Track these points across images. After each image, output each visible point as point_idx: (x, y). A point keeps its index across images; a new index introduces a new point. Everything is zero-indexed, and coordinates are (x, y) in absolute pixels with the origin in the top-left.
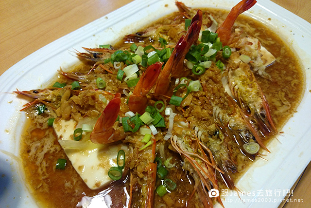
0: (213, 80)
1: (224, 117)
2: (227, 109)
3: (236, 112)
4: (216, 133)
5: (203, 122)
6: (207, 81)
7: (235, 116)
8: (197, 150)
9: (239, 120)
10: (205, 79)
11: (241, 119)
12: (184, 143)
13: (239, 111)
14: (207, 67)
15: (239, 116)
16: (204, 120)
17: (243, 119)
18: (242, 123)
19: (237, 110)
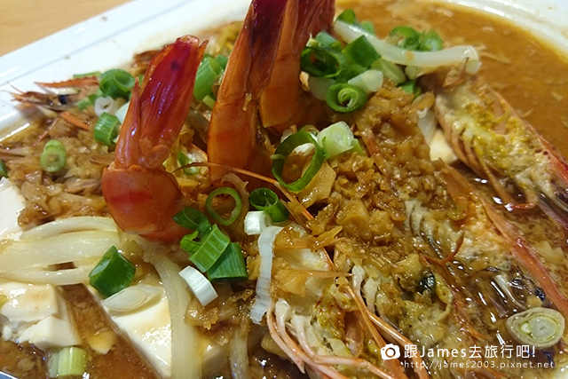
0: (394, 126)
1: (441, 231)
2: (447, 207)
3: (475, 215)
4: (425, 282)
5: (378, 249)
6: (376, 130)
7: (474, 228)
8: (365, 344)
9: (486, 238)
10: (370, 123)
11: (491, 235)
12: (318, 324)
13: (484, 212)
14: (372, 88)
15: (487, 227)
16: (381, 243)
17: (499, 233)
18: (496, 247)
19: (478, 208)
